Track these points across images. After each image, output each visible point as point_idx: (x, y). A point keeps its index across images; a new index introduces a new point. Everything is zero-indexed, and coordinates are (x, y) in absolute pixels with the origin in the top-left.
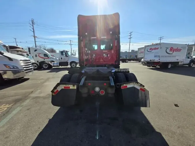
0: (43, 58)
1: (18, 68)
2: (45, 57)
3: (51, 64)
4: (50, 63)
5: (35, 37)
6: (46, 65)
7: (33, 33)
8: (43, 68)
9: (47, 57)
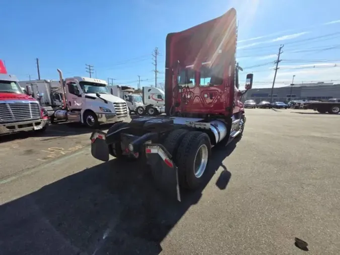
0: (156, 100)
1: (110, 111)
2: (158, 99)
3: (158, 109)
4: (156, 107)
5: (156, 71)
6: (153, 110)
7: (155, 66)
8: (149, 113)
9: (161, 100)
